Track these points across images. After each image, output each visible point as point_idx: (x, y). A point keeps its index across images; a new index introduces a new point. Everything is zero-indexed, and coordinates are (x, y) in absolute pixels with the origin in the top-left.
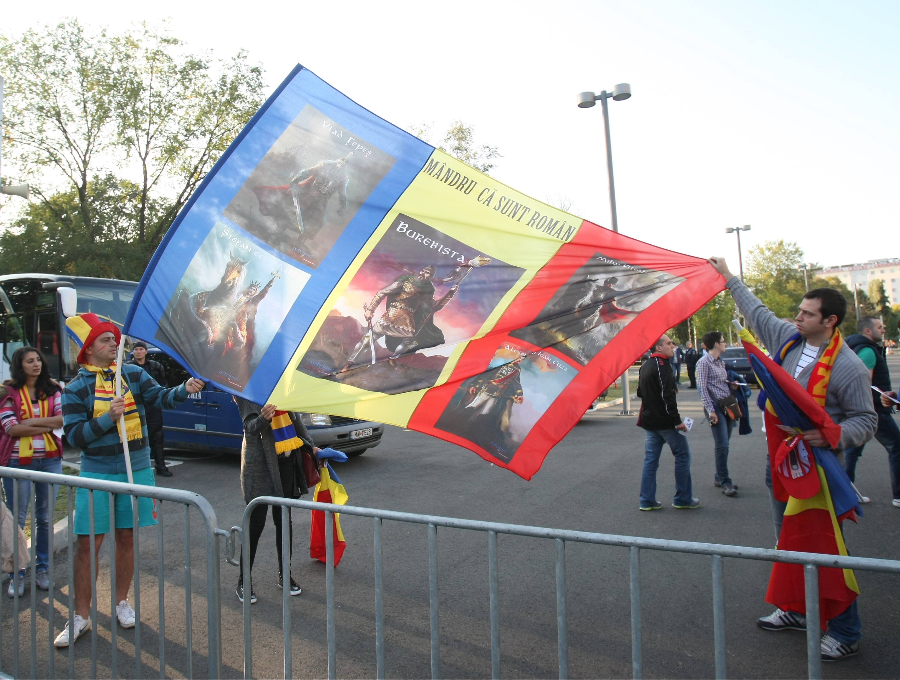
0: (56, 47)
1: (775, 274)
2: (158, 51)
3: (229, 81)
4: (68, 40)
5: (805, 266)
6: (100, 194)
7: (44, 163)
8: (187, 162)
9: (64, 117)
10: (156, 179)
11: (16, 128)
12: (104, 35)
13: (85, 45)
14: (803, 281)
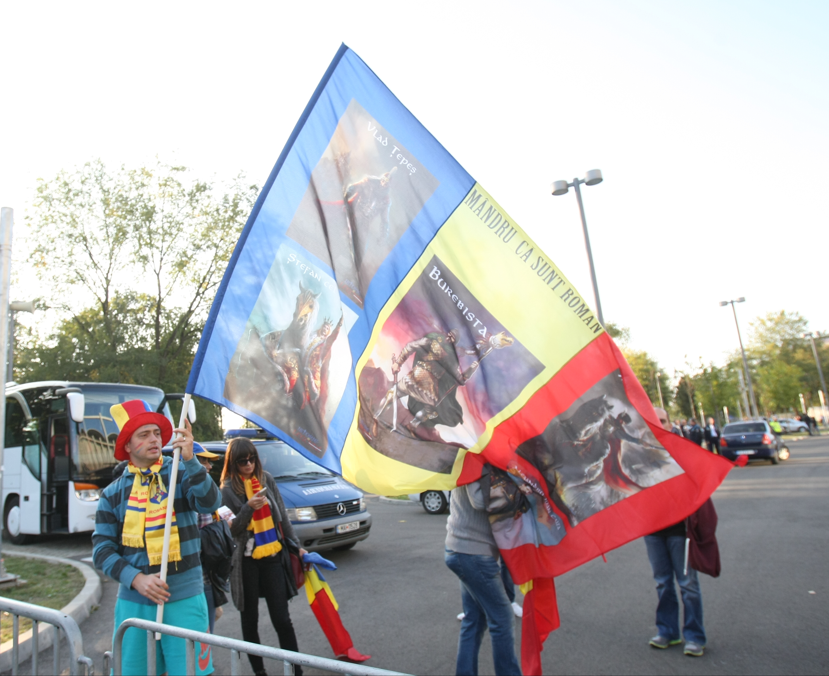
0: (83, 182)
1: (780, 344)
2: (169, 178)
3: (231, 199)
4: (93, 176)
5: (810, 334)
6: (122, 308)
7: (72, 282)
8: (197, 273)
9: (90, 241)
10: (170, 290)
11: (50, 253)
12: (123, 169)
13: (107, 179)
14: (811, 350)
